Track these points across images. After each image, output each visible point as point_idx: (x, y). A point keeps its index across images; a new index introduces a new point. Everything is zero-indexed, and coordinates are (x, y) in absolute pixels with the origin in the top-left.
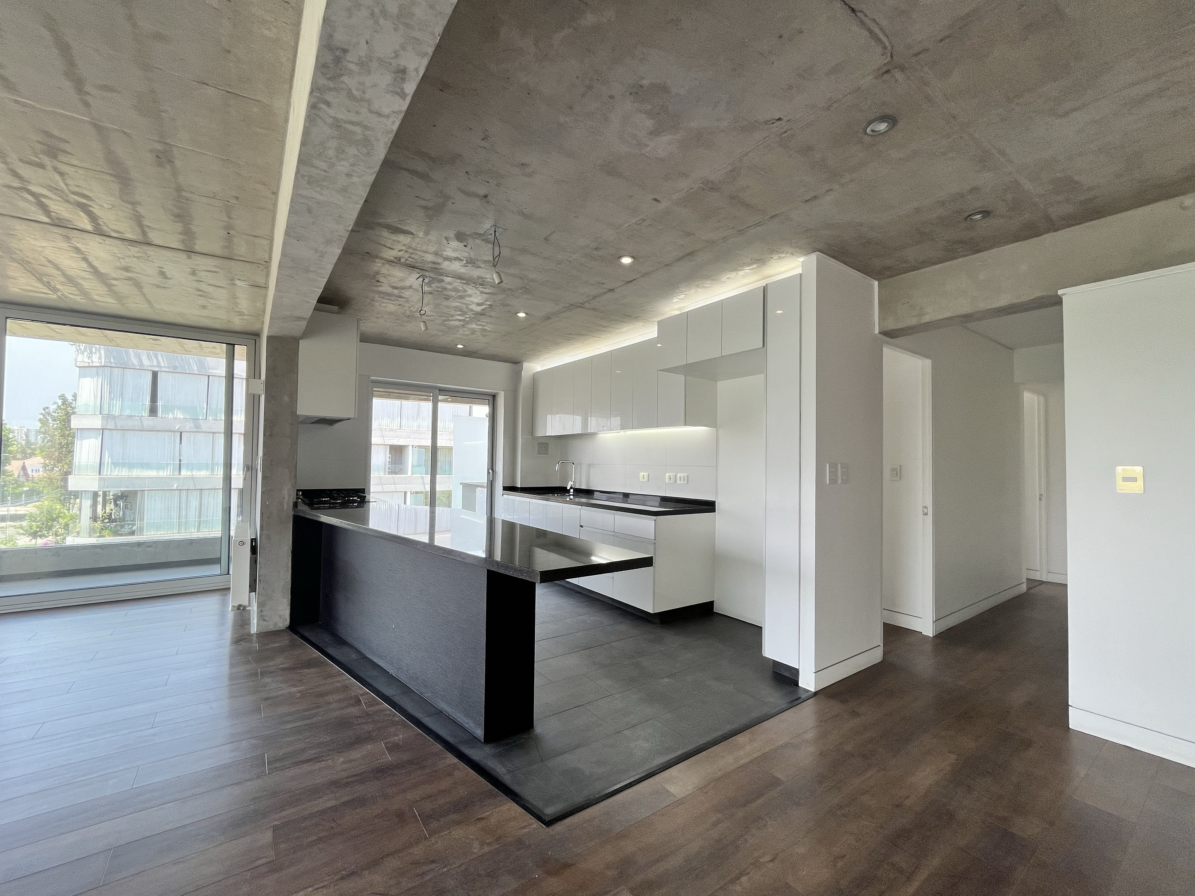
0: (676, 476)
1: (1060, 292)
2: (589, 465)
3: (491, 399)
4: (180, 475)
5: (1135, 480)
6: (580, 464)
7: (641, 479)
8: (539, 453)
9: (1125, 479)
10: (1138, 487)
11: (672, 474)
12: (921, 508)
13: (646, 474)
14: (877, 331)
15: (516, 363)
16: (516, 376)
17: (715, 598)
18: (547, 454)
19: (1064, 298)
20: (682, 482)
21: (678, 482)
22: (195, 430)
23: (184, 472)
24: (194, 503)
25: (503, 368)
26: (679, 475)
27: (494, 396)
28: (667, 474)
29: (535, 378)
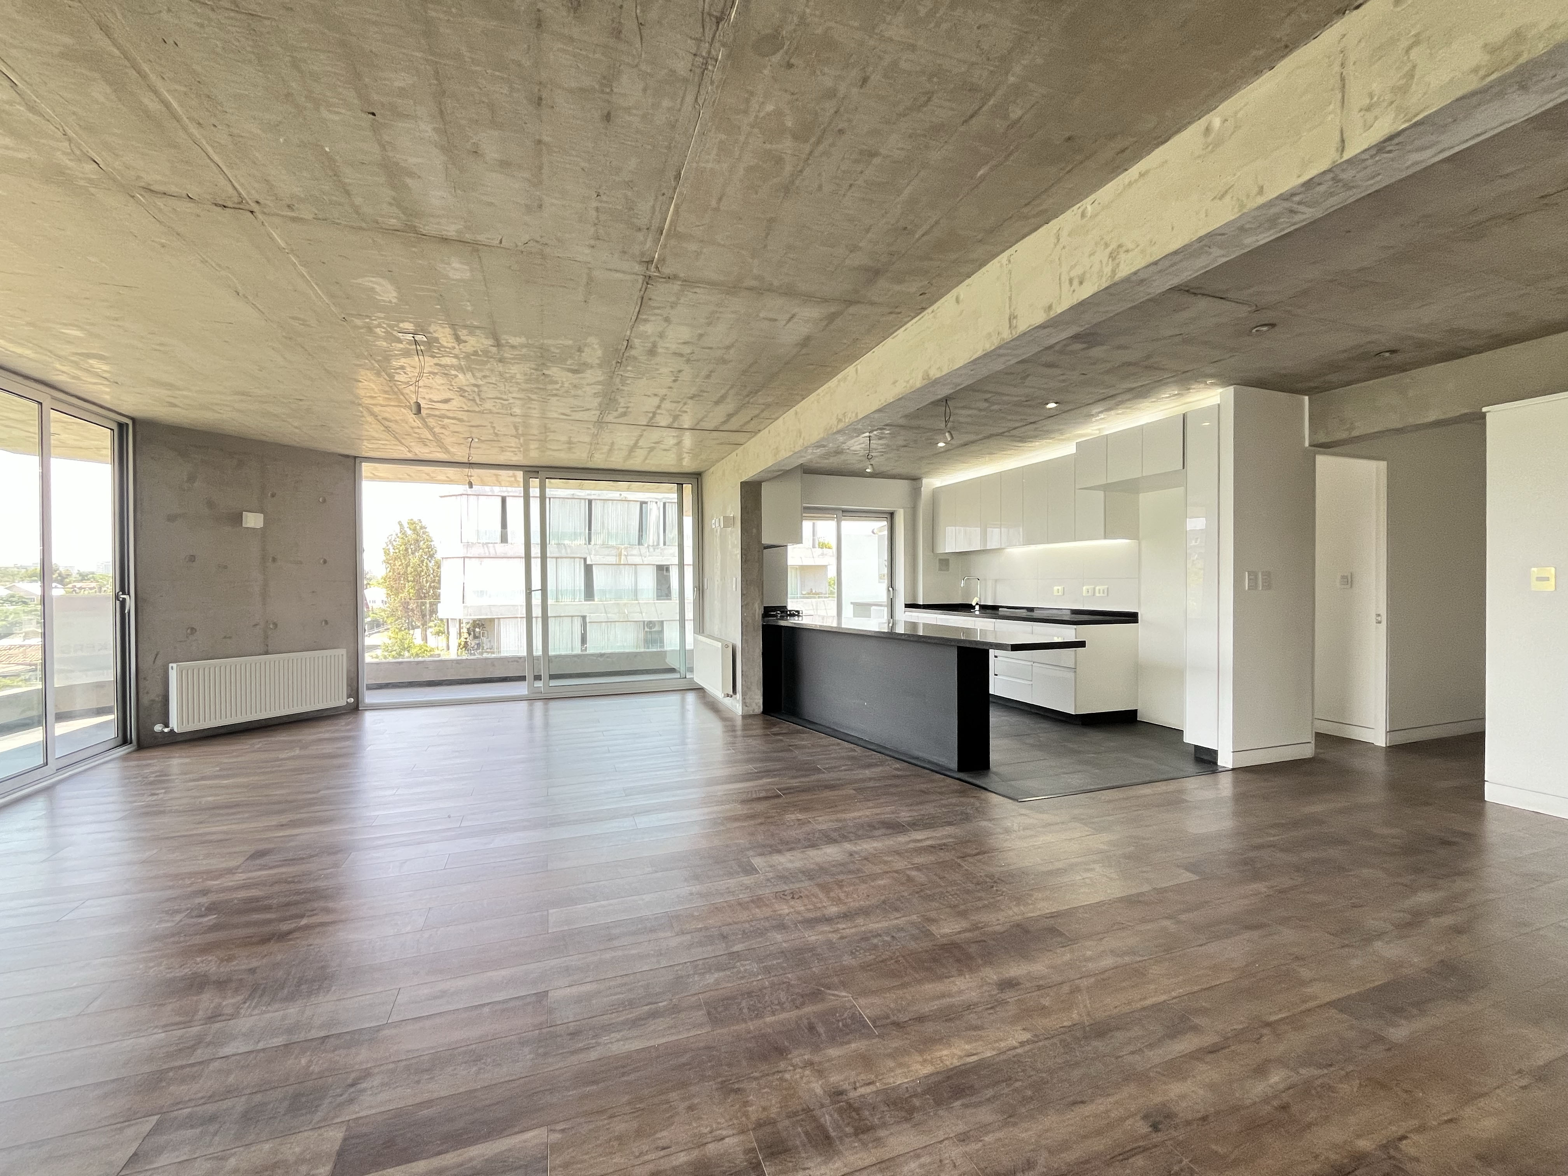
0: (1094, 589)
1: (1484, 409)
2: (996, 581)
3: (889, 516)
5: (1547, 579)
6: (985, 580)
7: (1056, 593)
8: (940, 570)
9: (1539, 579)
10: (1550, 586)
11: (1090, 587)
12: (1374, 616)
13: (1059, 588)
14: (1307, 444)
15: (915, 479)
16: (916, 492)
17: (1139, 707)
18: (948, 570)
19: (1488, 416)
20: (1102, 594)
21: (1097, 594)
25: (901, 487)
26: (1097, 588)
27: (892, 514)
28: (1084, 588)
29: (936, 494)
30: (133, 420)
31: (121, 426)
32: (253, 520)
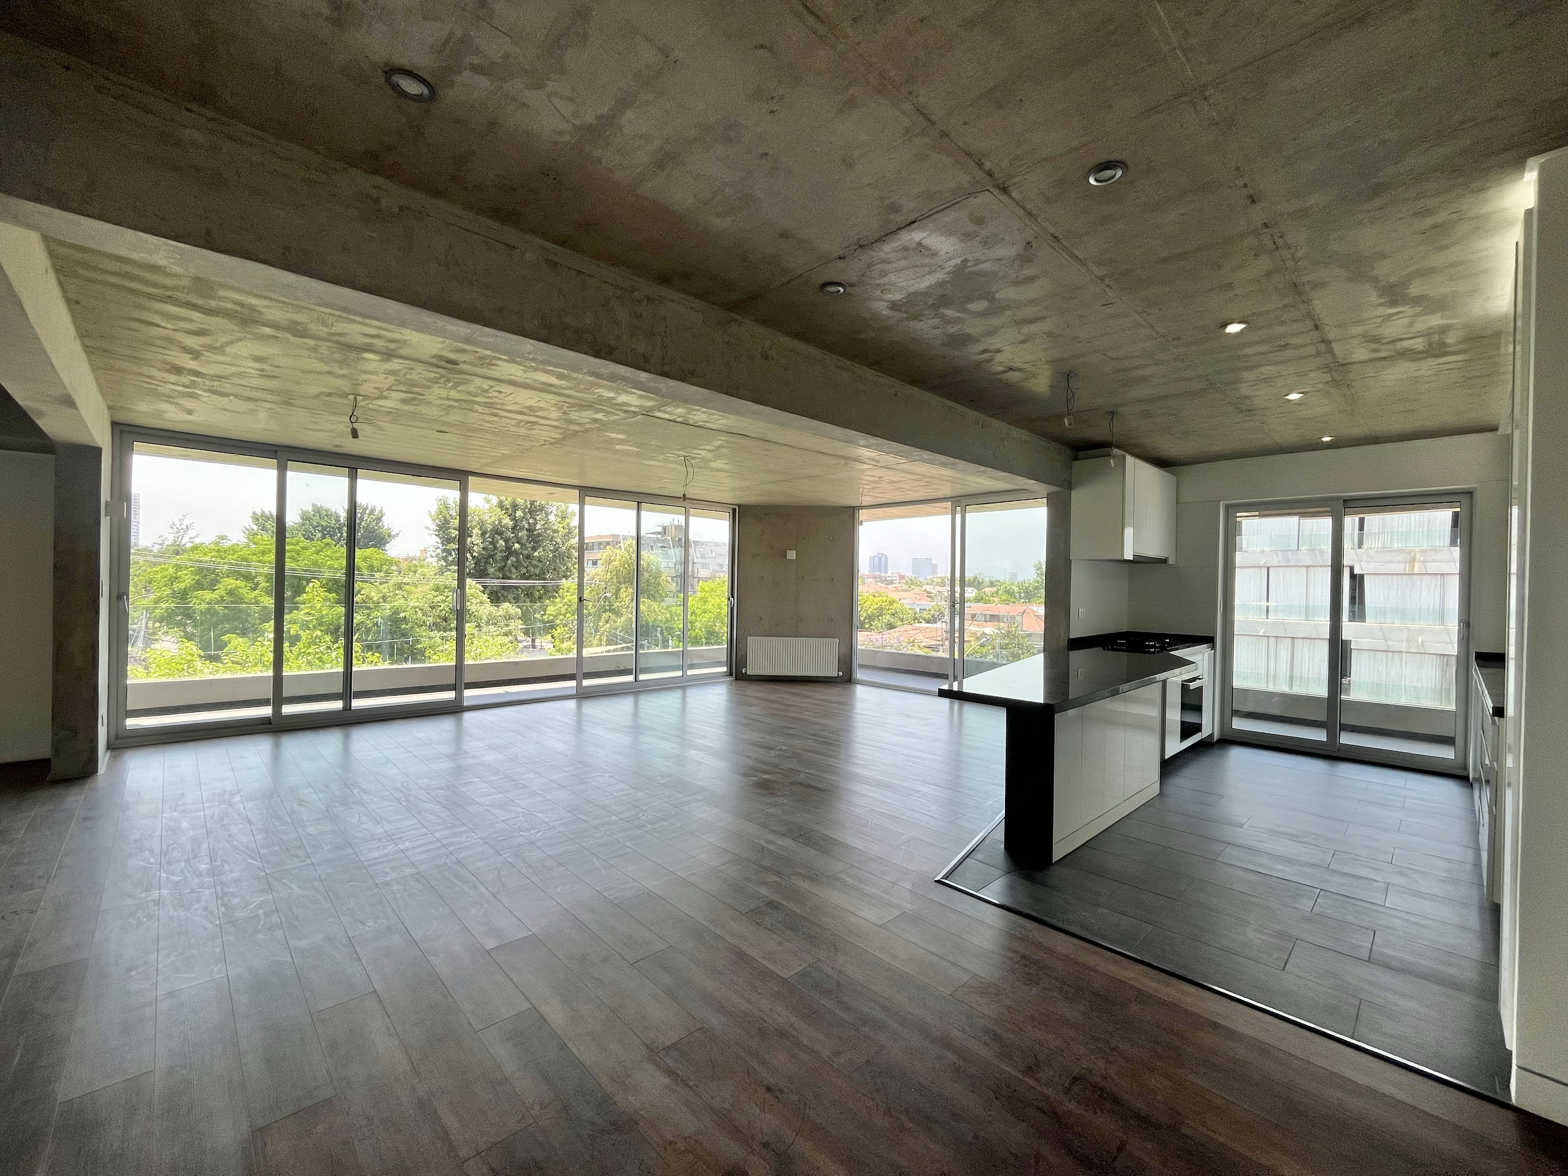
4: (1267, 618)
22: (1285, 564)
23: (1272, 617)
24: (1284, 654)
30: (739, 506)
31: (734, 510)
32: (792, 555)
